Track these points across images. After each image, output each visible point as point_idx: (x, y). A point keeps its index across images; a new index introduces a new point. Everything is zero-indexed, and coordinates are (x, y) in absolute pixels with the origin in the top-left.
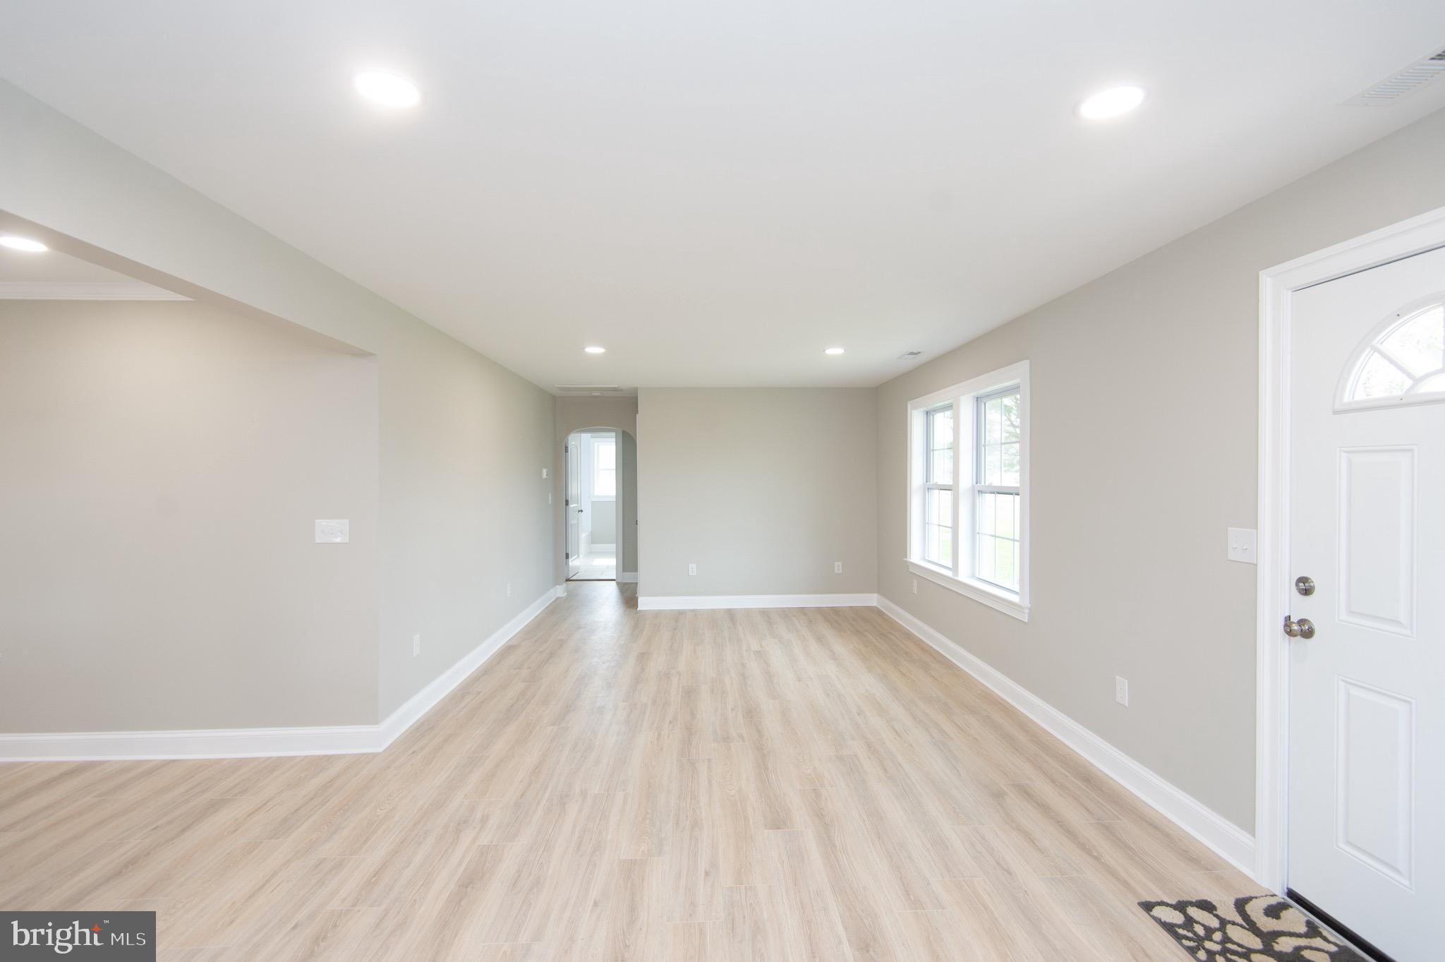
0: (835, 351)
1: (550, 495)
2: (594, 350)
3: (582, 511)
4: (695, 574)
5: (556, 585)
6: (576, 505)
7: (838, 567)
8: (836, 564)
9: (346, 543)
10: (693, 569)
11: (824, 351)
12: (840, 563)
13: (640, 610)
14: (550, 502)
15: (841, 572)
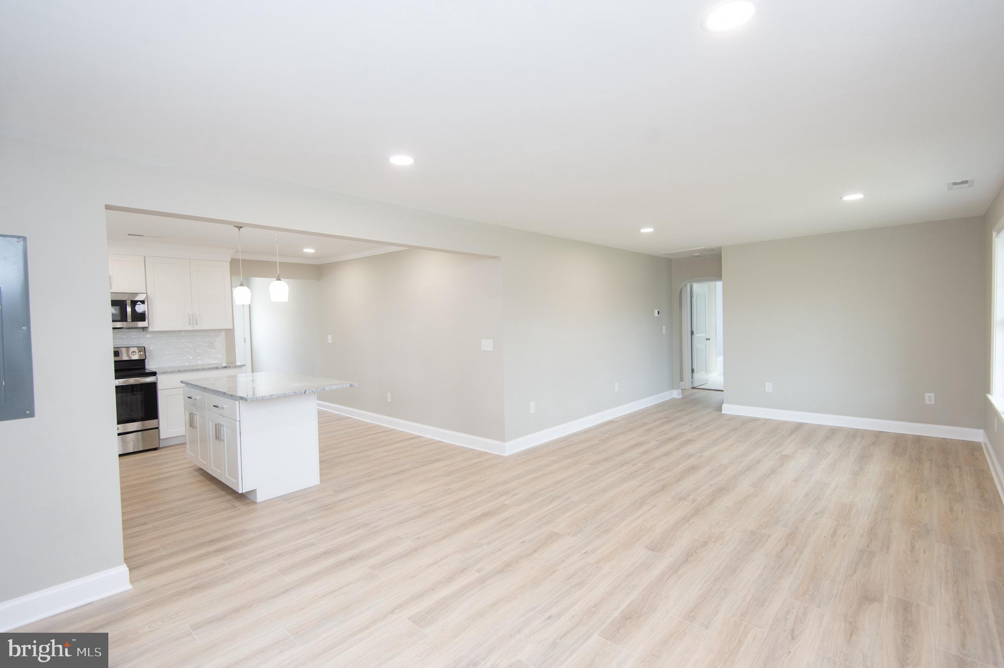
0: (853, 197)
1: (664, 327)
2: (647, 230)
3: (709, 339)
4: (771, 390)
5: (673, 389)
6: (704, 335)
7: (929, 398)
8: (927, 395)
9: (491, 351)
10: (769, 387)
11: (841, 198)
12: (932, 395)
13: (723, 414)
14: (664, 332)
15: (933, 402)
